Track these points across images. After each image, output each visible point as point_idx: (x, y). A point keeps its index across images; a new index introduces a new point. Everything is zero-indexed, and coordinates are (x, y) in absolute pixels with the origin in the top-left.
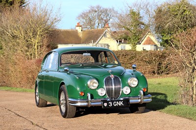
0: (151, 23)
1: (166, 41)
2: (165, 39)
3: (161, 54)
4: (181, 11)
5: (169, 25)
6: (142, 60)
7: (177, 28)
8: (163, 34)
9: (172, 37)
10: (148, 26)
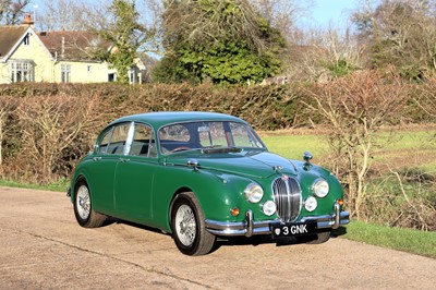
0: (157, 27)
1: (188, 66)
2: (186, 61)
3: (179, 93)
4: (221, 5)
5: (197, 34)
6: (141, 104)
7: (213, 40)
8: (181, 51)
9: (200, 58)
10: (151, 34)
